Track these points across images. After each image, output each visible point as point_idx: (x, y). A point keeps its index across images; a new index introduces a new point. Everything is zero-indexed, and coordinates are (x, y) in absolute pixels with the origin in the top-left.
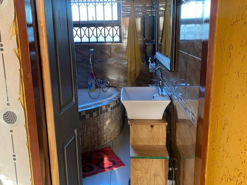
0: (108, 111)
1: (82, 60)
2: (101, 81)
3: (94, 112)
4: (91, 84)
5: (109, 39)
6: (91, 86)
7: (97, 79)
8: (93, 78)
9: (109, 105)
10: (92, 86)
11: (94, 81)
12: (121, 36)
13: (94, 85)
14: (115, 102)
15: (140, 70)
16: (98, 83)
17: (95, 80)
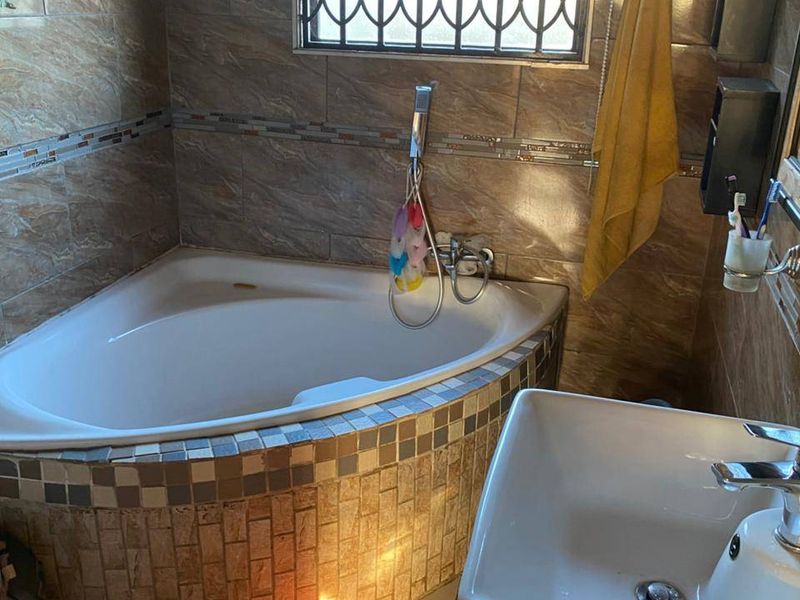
0: (449, 440)
1: (377, 134)
2: (456, 245)
3: (363, 448)
4: (405, 256)
5: (518, 37)
6: (403, 265)
7: (433, 233)
8: (417, 229)
9: (456, 411)
10: (409, 266)
11: (418, 241)
12: (585, 26)
13: (417, 261)
14: (498, 387)
15: (662, 211)
16: (438, 249)
17: (426, 237)
